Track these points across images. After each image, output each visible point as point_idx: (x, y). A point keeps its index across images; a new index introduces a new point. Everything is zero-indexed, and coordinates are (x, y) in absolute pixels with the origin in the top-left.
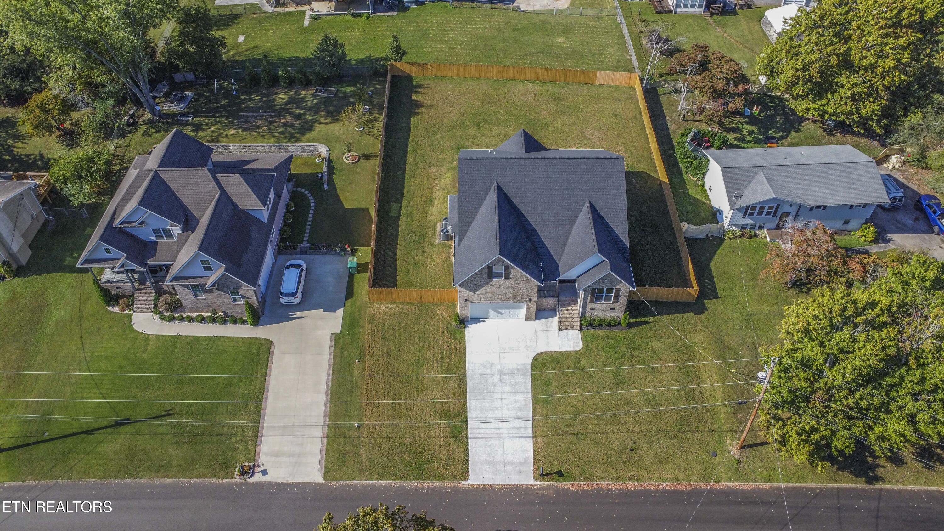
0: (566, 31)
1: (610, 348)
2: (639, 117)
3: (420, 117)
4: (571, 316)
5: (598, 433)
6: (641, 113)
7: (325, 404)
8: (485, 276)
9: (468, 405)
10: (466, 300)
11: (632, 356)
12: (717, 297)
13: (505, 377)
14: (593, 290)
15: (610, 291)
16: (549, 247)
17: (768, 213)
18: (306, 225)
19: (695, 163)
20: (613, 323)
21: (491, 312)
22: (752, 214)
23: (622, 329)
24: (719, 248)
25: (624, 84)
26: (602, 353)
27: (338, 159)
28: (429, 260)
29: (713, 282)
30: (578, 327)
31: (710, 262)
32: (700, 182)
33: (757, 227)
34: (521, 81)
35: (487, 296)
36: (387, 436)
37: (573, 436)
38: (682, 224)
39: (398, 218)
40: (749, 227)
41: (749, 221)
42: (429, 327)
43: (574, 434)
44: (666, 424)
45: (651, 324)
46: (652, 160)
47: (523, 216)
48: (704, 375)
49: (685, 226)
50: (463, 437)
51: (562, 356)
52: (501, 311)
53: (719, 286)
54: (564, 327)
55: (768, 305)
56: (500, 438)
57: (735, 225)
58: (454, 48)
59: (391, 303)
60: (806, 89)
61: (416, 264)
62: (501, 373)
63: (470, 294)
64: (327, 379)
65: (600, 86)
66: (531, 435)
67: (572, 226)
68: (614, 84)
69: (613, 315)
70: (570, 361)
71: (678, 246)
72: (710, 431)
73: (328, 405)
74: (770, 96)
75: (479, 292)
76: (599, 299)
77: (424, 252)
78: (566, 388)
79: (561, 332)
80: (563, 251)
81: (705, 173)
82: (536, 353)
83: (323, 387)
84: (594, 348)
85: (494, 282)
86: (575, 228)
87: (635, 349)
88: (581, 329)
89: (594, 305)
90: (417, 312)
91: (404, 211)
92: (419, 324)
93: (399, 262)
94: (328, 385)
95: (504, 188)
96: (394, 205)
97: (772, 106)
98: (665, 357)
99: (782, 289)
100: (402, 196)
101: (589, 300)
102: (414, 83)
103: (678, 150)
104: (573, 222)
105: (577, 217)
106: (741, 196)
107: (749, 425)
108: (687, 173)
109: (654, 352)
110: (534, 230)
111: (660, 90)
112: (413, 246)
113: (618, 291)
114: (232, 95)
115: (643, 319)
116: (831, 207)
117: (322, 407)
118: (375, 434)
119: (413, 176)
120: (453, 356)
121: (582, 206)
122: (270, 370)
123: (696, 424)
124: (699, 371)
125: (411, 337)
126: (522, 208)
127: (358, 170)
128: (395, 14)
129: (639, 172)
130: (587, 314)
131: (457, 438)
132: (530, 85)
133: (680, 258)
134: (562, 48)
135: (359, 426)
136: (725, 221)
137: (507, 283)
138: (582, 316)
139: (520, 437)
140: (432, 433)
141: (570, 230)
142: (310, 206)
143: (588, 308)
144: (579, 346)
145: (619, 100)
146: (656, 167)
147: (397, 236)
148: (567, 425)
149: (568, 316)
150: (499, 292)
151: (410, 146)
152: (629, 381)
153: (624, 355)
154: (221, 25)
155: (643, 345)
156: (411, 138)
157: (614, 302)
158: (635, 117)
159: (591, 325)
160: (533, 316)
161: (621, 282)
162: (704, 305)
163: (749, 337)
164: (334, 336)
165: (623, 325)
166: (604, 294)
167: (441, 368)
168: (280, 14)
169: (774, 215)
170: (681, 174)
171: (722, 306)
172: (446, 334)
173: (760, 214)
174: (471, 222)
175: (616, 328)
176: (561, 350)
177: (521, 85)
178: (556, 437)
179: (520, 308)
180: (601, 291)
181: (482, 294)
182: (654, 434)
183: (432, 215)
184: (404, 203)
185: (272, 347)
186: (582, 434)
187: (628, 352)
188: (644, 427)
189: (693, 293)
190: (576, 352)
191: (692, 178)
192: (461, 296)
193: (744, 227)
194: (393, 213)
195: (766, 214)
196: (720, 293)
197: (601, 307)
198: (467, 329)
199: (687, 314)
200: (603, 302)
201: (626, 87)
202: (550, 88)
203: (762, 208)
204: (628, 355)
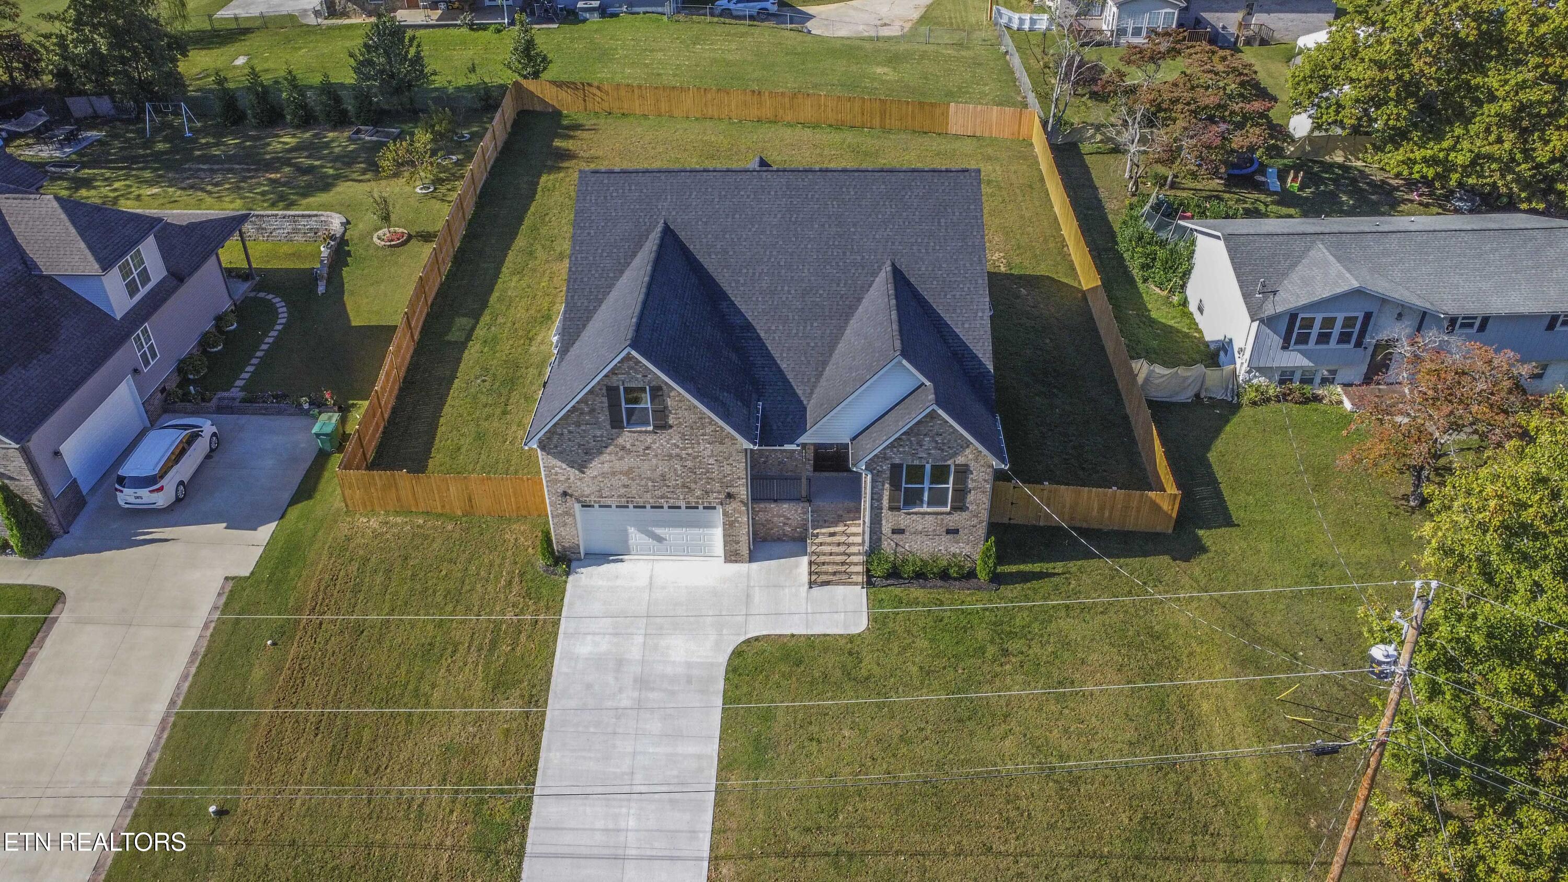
0: (894, 60)
1: (943, 631)
2: (1038, 185)
3: (562, 175)
4: (842, 549)
5: (897, 853)
6: (1042, 180)
7: (149, 754)
8: (604, 417)
9: (541, 765)
10: (565, 494)
11: (1005, 652)
12: (1228, 522)
13: (652, 695)
14: (896, 469)
15: (940, 474)
16: (783, 366)
17: (1344, 338)
18: (251, 357)
19: (1161, 254)
20: (953, 572)
21: (635, 537)
22: (1303, 339)
23: (979, 589)
24: (1228, 421)
25: (1007, 134)
26: (923, 643)
27: (362, 238)
28: (514, 428)
29: (1219, 494)
30: (859, 579)
31: (1207, 448)
32: (1175, 299)
33: (1318, 380)
34: (789, 125)
35: (615, 481)
36: (293, 843)
37: (822, 862)
38: (1136, 365)
39: (462, 346)
40: (1298, 376)
41: (1296, 359)
42: (478, 569)
43: (827, 854)
44: (1100, 838)
45: (1055, 580)
46: (1066, 257)
47: (724, 296)
48: (1205, 706)
49: (1142, 368)
50: (508, 852)
51: (812, 647)
52: (659, 531)
53: (1233, 500)
54: (824, 578)
55: (1363, 546)
56: (616, 858)
57: (1262, 371)
58: (659, 75)
59: (397, 513)
60: (1405, 113)
61: (480, 437)
62: (643, 683)
63: (573, 473)
64: (178, 687)
65: (957, 136)
66: (706, 854)
67: (847, 321)
68: (986, 134)
69: (954, 549)
70: (831, 660)
71: (1126, 418)
72: (1230, 860)
73: (156, 756)
74: (1321, 162)
75: (596, 467)
76: (913, 498)
77: (504, 413)
78: (814, 729)
79: (816, 591)
80: (820, 375)
81: (1187, 274)
82: (742, 638)
83: (159, 708)
84: (900, 630)
85: (626, 438)
86: (853, 323)
87: (1012, 635)
88: (869, 583)
89: (902, 519)
90: (456, 535)
91: (480, 332)
92: (452, 561)
93: (441, 429)
94: (173, 703)
95: (682, 235)
96: (462, 322)
97: (1329, 179)
98: (1093, 657)
99: (1395, 511)
100: (484, 304)
101: (885, 502)
102: (565, 122)
103: (1124, 236)
104: (847, 313)
105: (859, 300)
106: (1275, 293)
107: (1342, 848)
108: (1145, 281)
109: (1066, 644)
110: (749, 327)
111: (1085, 147)
112: (483, 399)
113: (963, 472)
114: (183, 137)
115: (1037, 567)
116: (1501, 318)
117: (138, 762)
118: (259, 836)
119: (519, 272)
120: (523, 638)
121: (875, 274)
122: (29, 664)
123: (1188, 838)
124: (1190, 697)
125: (427, 589)
126: (724, 279)
127: (401, 260)
128: (556, 26)
129: (1037, 278)
130: (885, 544)
131: (489, 853)
132: (808, 131)
133: (1133, 441)
134: (883, 82)
135: (221, 813)
136: (1238, 362)
137: (662, 442)
138: (874, 550)
139: (672, 858)
140: (421, 837)
141: (842, 329)
142: (275, 323)
143: (886, 528)
144: (859, 624)
145: (997, 159)
146: (1074, 269)
147: (453, 377)
148: (808, 830)
149: (835, 549)
150: (645, 468)
151: (527, 222)
152: (993, 716)
153: (982, 650)
154: (212, 43)
155: (1036, 627)
156: (532, 209)
157: (954, 509)
158: (1030, 186)
159: (894, 574)
160: (745, 551)
161: (968, 444)
162: (1198, 539)
163: (1322, 617)
164: (230, 584)
165: (983, 575)
166: (927, 485)
167: (487, 665)
168: (330, 28)
169: (1359, 344)
170: (1131, 281)
171: (1244, 545)
172: (516, 589)
173: (1324, 338)
174: (596, 309)
175: (963, 583)
176: (810, 632)
177: (789, 131)
178: (773, 862)
179: (709, 525)
180: (916, 473)
181: (604, 475)
182: (1064, 862)
183: (542, 343)
184: (486, 318)
185: (60, 606)
186: (851, 856)
187: (992, 642)
188: (1035, 843)
189: (1165, 506)
190: (851, 638)
191: (1158, 290)
192: (553, 482)
193: (1285, 377)
194: (455, 335)
195: (1339, 342)
196: (1236, 515)
197: (920, 524)
198: (571, 578)
199: (1150, 560)
200: (925, 509)
201: (1013, 141)
202: (850, 138)
203: (1329, 322)
204: (991, 650)
